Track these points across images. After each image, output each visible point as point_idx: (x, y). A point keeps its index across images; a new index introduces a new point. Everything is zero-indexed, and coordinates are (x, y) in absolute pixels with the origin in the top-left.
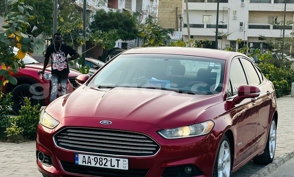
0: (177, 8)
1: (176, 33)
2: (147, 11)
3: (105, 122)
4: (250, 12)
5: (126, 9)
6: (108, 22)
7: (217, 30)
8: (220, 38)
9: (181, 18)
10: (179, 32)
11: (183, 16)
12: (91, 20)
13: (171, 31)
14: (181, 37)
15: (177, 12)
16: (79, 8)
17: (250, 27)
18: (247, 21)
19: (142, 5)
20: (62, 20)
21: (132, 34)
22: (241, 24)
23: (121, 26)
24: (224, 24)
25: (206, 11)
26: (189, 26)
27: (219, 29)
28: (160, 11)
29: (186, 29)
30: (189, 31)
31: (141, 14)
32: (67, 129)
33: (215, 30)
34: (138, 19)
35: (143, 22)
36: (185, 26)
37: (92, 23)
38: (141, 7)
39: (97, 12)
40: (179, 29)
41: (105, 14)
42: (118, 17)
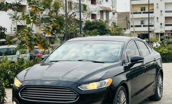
0: (127, 18)
1: (127, 30)
2: (112, 19)
4: (166, 17)
5: (101, 19)
6: (92, 26)
7: (149, 28)
8: (150, 32)
9: (129, 22)
10: (129, 30)
11: (130, 21)
12: (83, 26)
13: (125, 29)
14: (130, 32)
15: (127, 20)
16: (77, 20)
17: (166, 25)
18: (164, 22)
19: (109, 17)
20: (69, 26)
21: (104, 32)
22: (161, 24)
23: (99, 28)
24: (152, 24)
25: (142, 18)
26: (134, 26)
27: (150, 27)
28: (118, 20)
29: (132, 28)
30: (134, 29)
31: (109, 21)
33: (148, 28)
34: (107, 24)
35: (110, 25)
36: (132, 26)
37: (84, 27)
38: (109, 18)
39: (86, 22)
40: (129, 28)
41: (90, 22)
42: (97, 24)
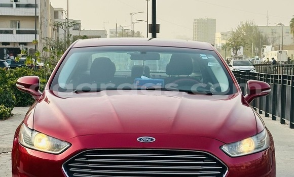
3: (144, 139)
32: (85, 153)
